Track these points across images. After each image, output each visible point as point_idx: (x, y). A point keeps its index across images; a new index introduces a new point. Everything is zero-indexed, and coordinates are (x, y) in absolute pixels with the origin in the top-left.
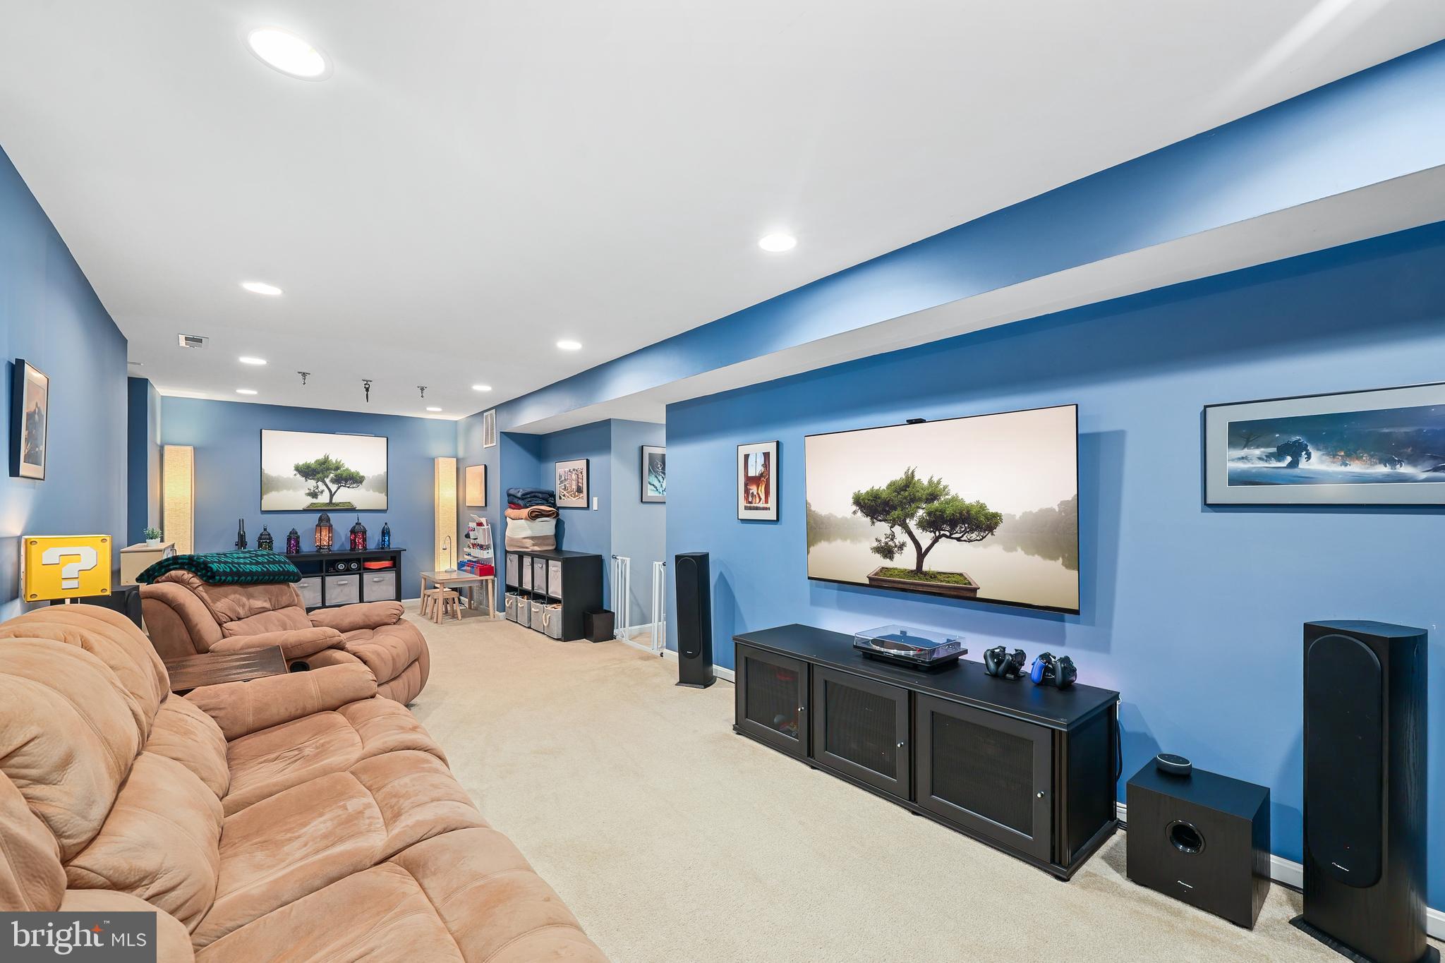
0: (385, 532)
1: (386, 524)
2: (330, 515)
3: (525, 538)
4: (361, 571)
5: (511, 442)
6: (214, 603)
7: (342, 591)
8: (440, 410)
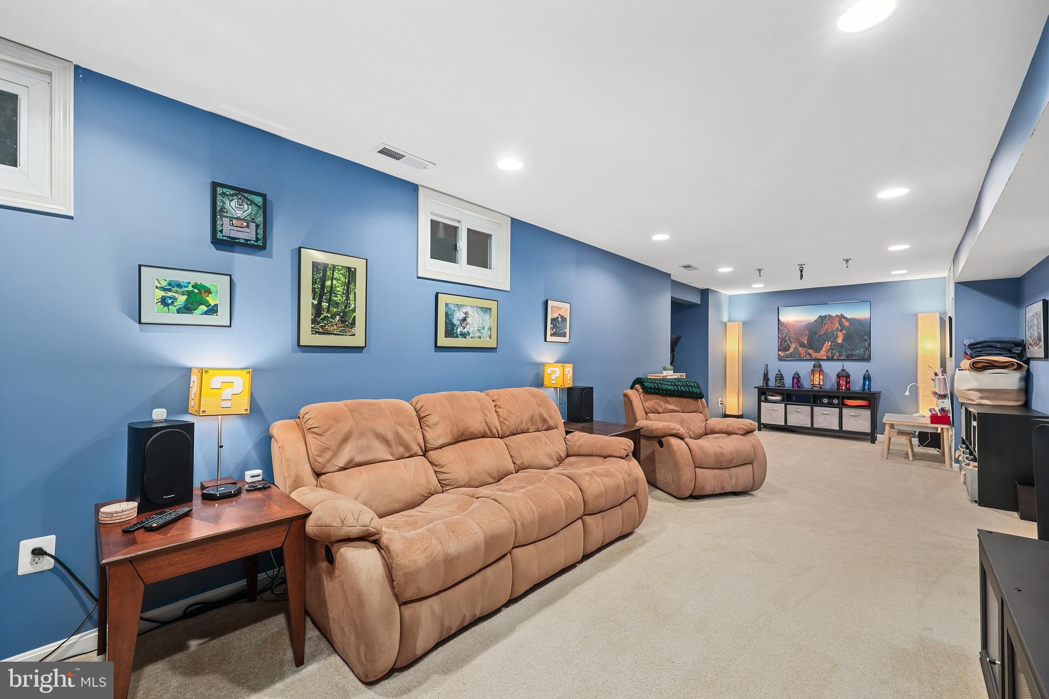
0: (867, 378)
1: (867, 371)
2: (821, 363)
3: (970, 390)
4: (841, 405)
5: (968, 289)
6: (645, 402)
7: (825, 418)
8: (905, 272)
